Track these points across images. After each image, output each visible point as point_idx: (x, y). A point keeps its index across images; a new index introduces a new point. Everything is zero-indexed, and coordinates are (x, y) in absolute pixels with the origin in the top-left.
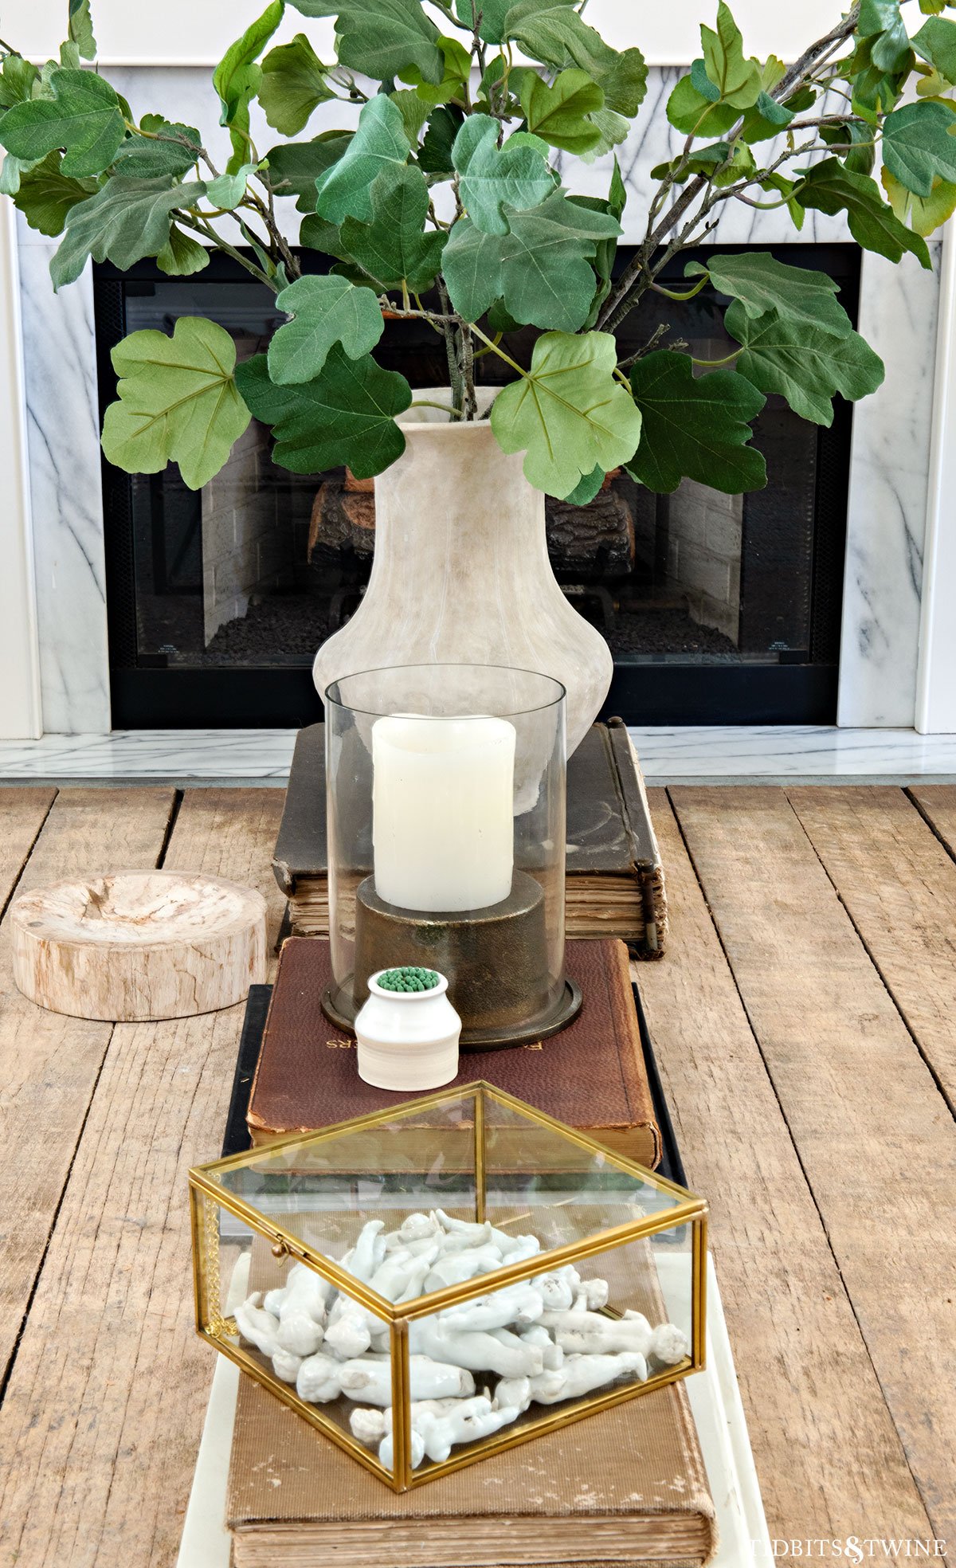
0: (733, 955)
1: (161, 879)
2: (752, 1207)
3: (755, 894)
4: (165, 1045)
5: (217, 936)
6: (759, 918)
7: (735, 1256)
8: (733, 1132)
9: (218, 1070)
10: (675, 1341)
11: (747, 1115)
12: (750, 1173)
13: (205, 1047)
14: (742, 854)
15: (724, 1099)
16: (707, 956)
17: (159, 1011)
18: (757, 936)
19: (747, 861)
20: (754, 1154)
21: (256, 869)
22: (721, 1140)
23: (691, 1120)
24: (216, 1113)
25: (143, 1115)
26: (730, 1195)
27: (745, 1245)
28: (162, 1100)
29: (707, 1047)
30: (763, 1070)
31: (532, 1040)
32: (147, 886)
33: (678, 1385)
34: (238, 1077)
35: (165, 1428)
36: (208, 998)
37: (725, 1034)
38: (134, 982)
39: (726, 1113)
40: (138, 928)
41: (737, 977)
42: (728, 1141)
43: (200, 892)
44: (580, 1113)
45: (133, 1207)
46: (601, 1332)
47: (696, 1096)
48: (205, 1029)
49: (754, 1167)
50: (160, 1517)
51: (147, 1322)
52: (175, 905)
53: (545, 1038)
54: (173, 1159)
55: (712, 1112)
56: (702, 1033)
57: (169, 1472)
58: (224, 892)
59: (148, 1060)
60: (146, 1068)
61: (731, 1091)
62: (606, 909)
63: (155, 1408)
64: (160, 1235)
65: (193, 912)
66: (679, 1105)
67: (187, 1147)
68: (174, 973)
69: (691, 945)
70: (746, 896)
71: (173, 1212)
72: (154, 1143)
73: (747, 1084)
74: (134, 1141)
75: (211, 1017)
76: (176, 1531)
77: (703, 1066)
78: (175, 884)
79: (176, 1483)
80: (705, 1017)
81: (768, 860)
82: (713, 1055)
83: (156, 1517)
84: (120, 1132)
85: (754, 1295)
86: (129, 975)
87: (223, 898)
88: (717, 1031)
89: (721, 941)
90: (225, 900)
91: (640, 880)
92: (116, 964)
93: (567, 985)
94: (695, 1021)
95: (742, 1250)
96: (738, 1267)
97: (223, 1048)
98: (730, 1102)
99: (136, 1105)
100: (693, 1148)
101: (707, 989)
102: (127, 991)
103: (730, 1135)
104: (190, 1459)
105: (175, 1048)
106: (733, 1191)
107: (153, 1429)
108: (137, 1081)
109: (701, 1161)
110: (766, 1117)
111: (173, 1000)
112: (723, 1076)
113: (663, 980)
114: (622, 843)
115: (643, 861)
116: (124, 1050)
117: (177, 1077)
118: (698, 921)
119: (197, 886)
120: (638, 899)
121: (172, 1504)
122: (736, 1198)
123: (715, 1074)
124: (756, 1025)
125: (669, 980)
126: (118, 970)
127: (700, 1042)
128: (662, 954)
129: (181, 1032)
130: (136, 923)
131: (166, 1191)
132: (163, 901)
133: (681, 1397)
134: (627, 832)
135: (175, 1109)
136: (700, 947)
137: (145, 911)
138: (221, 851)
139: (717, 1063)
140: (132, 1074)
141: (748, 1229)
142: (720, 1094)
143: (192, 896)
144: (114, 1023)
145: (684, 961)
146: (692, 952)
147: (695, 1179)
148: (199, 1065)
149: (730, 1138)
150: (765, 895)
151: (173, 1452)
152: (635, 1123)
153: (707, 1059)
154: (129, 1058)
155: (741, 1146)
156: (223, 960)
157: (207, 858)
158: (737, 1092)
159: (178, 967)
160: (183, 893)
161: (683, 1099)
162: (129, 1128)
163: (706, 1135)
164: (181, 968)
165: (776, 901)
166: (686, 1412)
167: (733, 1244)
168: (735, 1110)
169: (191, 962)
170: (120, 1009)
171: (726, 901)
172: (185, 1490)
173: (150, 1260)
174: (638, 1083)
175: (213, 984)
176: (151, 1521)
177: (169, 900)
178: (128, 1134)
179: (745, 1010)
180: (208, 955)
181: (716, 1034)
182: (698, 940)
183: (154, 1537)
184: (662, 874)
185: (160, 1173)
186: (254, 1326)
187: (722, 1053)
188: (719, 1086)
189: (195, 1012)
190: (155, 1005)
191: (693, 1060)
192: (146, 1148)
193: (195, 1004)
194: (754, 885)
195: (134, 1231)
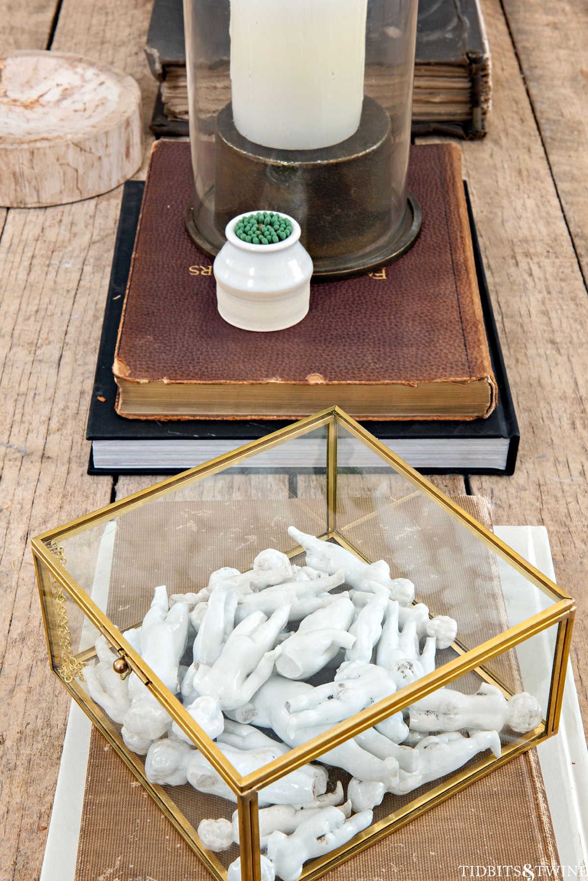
0: (547, 134)
1: (47, 61)
2: (572, 433)
3: (564, 63)
4: (51, 234)
5: (94, 130)
6: (567, 91)
7: (560, 494)
8: (553, 342)
9: (98, 268)
10: (531, 717)
11: (564, 321)
12: (570, 393)
13: (86, 239)
14: (550, 18)
15: (543, 303)
16: (524, 134)
17: (46, 199)
18: (566, 112)
19: (555, 26)
20: (572, 369)
21: (137, 33)
22: (542, 351)
23: (514, 327)
24: (94, 316)
25: (29, 319)
26: (551, 419)
27: (567, 481)
28: (47, 300)
29: (527, 241)
30: (577, 268)
31: (377, 269)
32: (35, 69)
33: (531, 754)
34: (112, 292)
35: (33, 712)
36: (90, 186)
37: (541, 225)
38: (22, 175)
39: (546, 319)
40: (27, 112)
41: (551, 158)
42: (548, 352)
43: (82, 76)
44: (423, 361)
45: (15, 430)
46: (456, 714)
47: (518, 299)
48: (88, 217)
49: (573, 385)
50: (23, 835)
51: (23, 575)
52: (61, 89)
53: (387, 264)
54: (54, 371)
55: (534, 318)
56: (522, 223)
57: (34, 774)
58: (103, 77)
59: (36, 252)
60: (35, 262)
61: (549, 293)
62: (439, 94)
63: (24, 688)
64: (38, 464)
65: (76, 97)
66: (504, 310)
67: (68, 356)
68: (58, 167)
69: (509, 121)
70: (555, 66)
71: (52, 436)
72: (38, 352)
73: (563, 284)
74: (19, 349)
75: (93, 202)
76: (37, 855)
77: (523, 262)
78: (60, 66)
79: (40, 789)
80: (524, 205)
81: (573, 25)
82: (532, 251)
83: (19, 835)
84: (8, 338)
85: (579, 544)
86: (17, 169)
87: (102, 84)
88: (534, 221)
89: (535, 117)
90: (104, 87)
91: (471, 71)
92: (5, 159)
93: (409, 202)
94: (515, 210)
95: (566, 488)
96: (563, 510)
97: (103, 239)
98: (549, 307)
99: (24, 306)
100: (517, 361)
101: (525, 173)
102: (17, 182)
103: (550, 346)
104: (55, 756)
105: (61, 238)
106: (554, 414)
107: (21, 715)
108: (25, 277)
109: (524, 377)
110: (581, 324)
111: (58, 190)
112: (541, 275)
113: (486, 163)
114: (454, 30)
115: (473, 53)
116: (16, 241)
117: (61, 272)
118: (515, 94)
119: (79, 70)
120: (468, 85)
121: (35, 818)
122: (557, 423)
123: (534, 273)
124: (569, 215)
125: (491, 162)
126: (7, 164)
127: (521, 235)
128: (485, 134)
129: (66, 220)
130: (26, 107)
131: (45, 411)
132: (50, 83)
133: (535, 773)
134: (459, 18)
135: (58, 311)
136: (517, 124)
137: (33, 95)
138: (107, 14)
139: (536, 259)
140: (21, 269)
141: (570, 460)
142: (539, 297)
143: (76, 81)
144: (8, 209)
145: (504, 141)
146: (511, 130)
147: (521, 399)
148: (81, 260)
149: (550, 351)
150: (572, 64)
151: (40, 746)
152: (474, 378)
153: (527, 255)
154: (20, 250)
155: (560, 359)
156: (101, 153)
157: (94, 21)
158: (554, 295)
159: (61, 161)
160: (67, 77)
161: (507, 302)
162: (16, 333)
163: (528, 346)
164: (64, 161)
165: (582, 72)
166: (540, 796)
167: (557, 479)
168: (553, 315)
169: (73, 157)
170: (12, 197)
171: (538, 72)
172: (48, 798)
173: (29, 496)
174: (475, 325)
175: (93, 174)
176: (13, 842)
177: (55, 83)
178: (15, 341)
179: (558, 196)
180: (88, 149)
181: (533, 225)
182: (515, 116)
183: (15, 863)
184: (490, 63)
185: (41, 389)
186: (104, 690)
187: (540, 248)
188: (538, 287)
189: (78, 199)
190: (42, 194)
191: (514, 257)
192: (30, 358)
193: (78, 192)
194: (562, 53)
195: (15, 459)
